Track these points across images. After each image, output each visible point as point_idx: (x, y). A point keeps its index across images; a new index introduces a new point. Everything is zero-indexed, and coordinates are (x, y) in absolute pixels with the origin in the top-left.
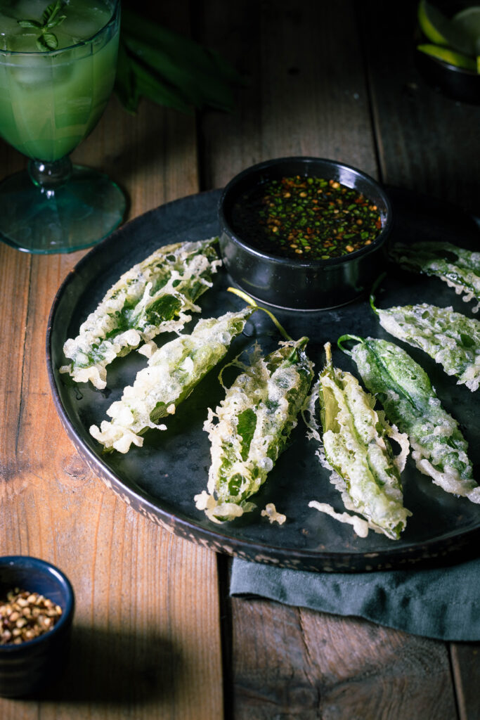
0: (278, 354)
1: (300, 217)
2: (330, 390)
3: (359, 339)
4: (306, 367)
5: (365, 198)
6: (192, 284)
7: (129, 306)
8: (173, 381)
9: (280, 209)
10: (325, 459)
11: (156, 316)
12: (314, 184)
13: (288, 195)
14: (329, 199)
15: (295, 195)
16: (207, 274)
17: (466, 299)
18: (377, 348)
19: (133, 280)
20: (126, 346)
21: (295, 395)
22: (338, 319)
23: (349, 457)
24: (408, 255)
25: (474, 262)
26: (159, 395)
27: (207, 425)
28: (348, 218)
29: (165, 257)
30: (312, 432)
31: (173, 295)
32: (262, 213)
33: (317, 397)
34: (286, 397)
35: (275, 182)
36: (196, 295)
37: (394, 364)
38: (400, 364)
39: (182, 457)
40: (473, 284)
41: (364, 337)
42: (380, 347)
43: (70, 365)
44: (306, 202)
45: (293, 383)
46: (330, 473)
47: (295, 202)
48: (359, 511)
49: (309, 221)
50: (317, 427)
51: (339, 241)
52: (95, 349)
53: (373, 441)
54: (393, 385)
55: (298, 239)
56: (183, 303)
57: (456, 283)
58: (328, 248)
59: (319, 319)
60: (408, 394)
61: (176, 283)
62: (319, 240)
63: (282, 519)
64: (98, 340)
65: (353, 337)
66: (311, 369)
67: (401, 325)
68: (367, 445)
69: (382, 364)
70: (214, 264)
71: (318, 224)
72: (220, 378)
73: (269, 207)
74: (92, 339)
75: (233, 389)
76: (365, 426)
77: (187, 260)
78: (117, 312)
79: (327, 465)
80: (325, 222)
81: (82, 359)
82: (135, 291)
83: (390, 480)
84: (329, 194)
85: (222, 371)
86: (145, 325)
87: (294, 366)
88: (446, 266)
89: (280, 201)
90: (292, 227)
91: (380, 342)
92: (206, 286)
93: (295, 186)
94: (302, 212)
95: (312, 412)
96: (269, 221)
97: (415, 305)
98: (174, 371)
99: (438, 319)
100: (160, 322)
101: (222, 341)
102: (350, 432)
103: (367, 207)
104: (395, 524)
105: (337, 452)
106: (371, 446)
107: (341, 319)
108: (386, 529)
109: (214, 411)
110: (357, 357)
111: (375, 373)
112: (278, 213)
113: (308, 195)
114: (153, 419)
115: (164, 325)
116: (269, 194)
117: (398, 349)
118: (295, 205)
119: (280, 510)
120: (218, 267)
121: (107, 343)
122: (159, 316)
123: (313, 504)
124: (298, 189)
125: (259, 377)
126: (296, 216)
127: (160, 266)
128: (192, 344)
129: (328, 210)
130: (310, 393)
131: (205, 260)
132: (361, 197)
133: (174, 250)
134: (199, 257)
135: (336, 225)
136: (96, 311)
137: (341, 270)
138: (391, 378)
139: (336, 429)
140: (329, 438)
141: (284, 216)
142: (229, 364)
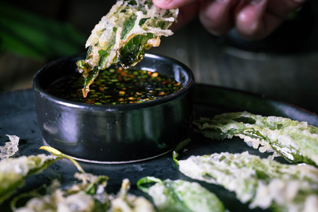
0: (75, 188)
3: (158, 180)
17: (262, 150)
18: (175, 186)
22: (141, 169)
24: (210, 123)
25: (269, 123)
38: (194, 194)
40: (268, 136)
41: (162, 178)
42: (177, 185)
57: (252, 137)
59: (123, 170)
65: (153, 179)
69: (178, 197)
72: (12, 204)
87: (89, 196)
88: (244, 126)
91: (178, 181)
97: (213, 153)
99: (233, 161)
107: (144, 169)
110: (154, 192)
111: (171, 203)
125: (51, 203)
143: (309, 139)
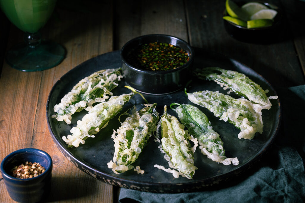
0: (144, 110)
1: (155, 57)
2: (165, 122)
3: (179, 104)
4: (155, 114)
5: (184, 50)
6: (110, 84)
7: (82, 92)
8: (98, 118)
9: (147, 54)
10: (162, 149)
11: (94, 96)
12: (162, 45)
13: (151, 49)
14: (169, 51)
15: (154, 49)
16: (116, 81)
17: (225, 89)
18: (187, 108)
19: (85, 83)
20: (80, 107)
21: (151, 124)
22: (171, 98)
23: (172, 147)
24: (201, 73)
25: (228, 74)
26: (92, 124)
27: (113, 136)
28: (175, 58)
29: (98, 74)
30: (157, 139)
31: (101, 88)
32: (139, 56)
33: (160, 126)
34: (147, 125)
35: (146, 45)
36: (111, 89)
37: (193, 113)
38: (195, 113)
39: (102, 149)
40: (228, 82)
41: (181, 104)
42: (188, 107)
43: (56, 115)
44: (158, 52)
45: (150, 120)
46: (164, 154)
47: (154, 52)
48: (175, 168)
49: (159, 59)
50: (159, 137)
51: (171, 66)
52: (67, 108)
53: (183, 141)
54: (193, 121)
55: (154, 65)
56: (105, 91)
57: (220, 82)
58: (166, 69)
59: (163, 98)
60: (199, 124)
61: (103, 84)
62: (162, 66)
63: (143, 172)
64: (68, 105)
65: (177, 104)
66: (158, 115)
67: (197, 98)
68: (180, 143)
69: (188, 114)
70: (119, 77)
71: (162, 60)
72: (119, 119)
73: (143, 53)
74: (66, 104)
75: (124, 123)
76: (179, 136)
77: (108, 76)
78: (77, 95)
79: (163, 152)
80: (166, 59)
81: (61, 112)
82: (85, 87)
83: (189, 156)
84: (168, 49)
85: (120, 117)
86: (88, 100)
87: (151, 114)
88: (217, 76)
89: (148, 51)
90: (151, 61)
91: (188, 105)
92: (116, 85)
93: (155, 46)
94: (156, 55)
95: (158, 132)
96: (142, 59)
97: (203, 91)
98: (99, 115)
99: (212, 96)
100: (95, 98)
101: (120, 104)
102: (173, 138)
103: (184, 54)
104: (190, 172)
105: (167, 146)
106: (182, 143)
107: (172, 98)
108: (187, 175)
109: (116, 131)
110: (178, 111)
111: (185, 117)
112: (146, 56)
113: (160, 49)
114: (89, 134)
115: (97, 99)
116: (143, 49)
117: (195, 108)
118: (154, 53)
119: (142, 169)
120: (121, 79)
121: (72, 106)
122: (95, 96)
123: (156, 166)
124: (155, 47)
125: (135, 118)
126: (153, 57)
127: (96, 78)
128: (107, 105)
129: (168, 55)
130: (157, 125)
131: (116, 75)
132: (182, 50)
133: (103, 72)
134: (113, 74)
135: (170, 60)
136: (68, 94)
137: (171, 75)
138: (192, 119)
139: (167, 137)
140: (164, 140)
141: (149, 57)
142: (123, 114)
143: (245, 86)
